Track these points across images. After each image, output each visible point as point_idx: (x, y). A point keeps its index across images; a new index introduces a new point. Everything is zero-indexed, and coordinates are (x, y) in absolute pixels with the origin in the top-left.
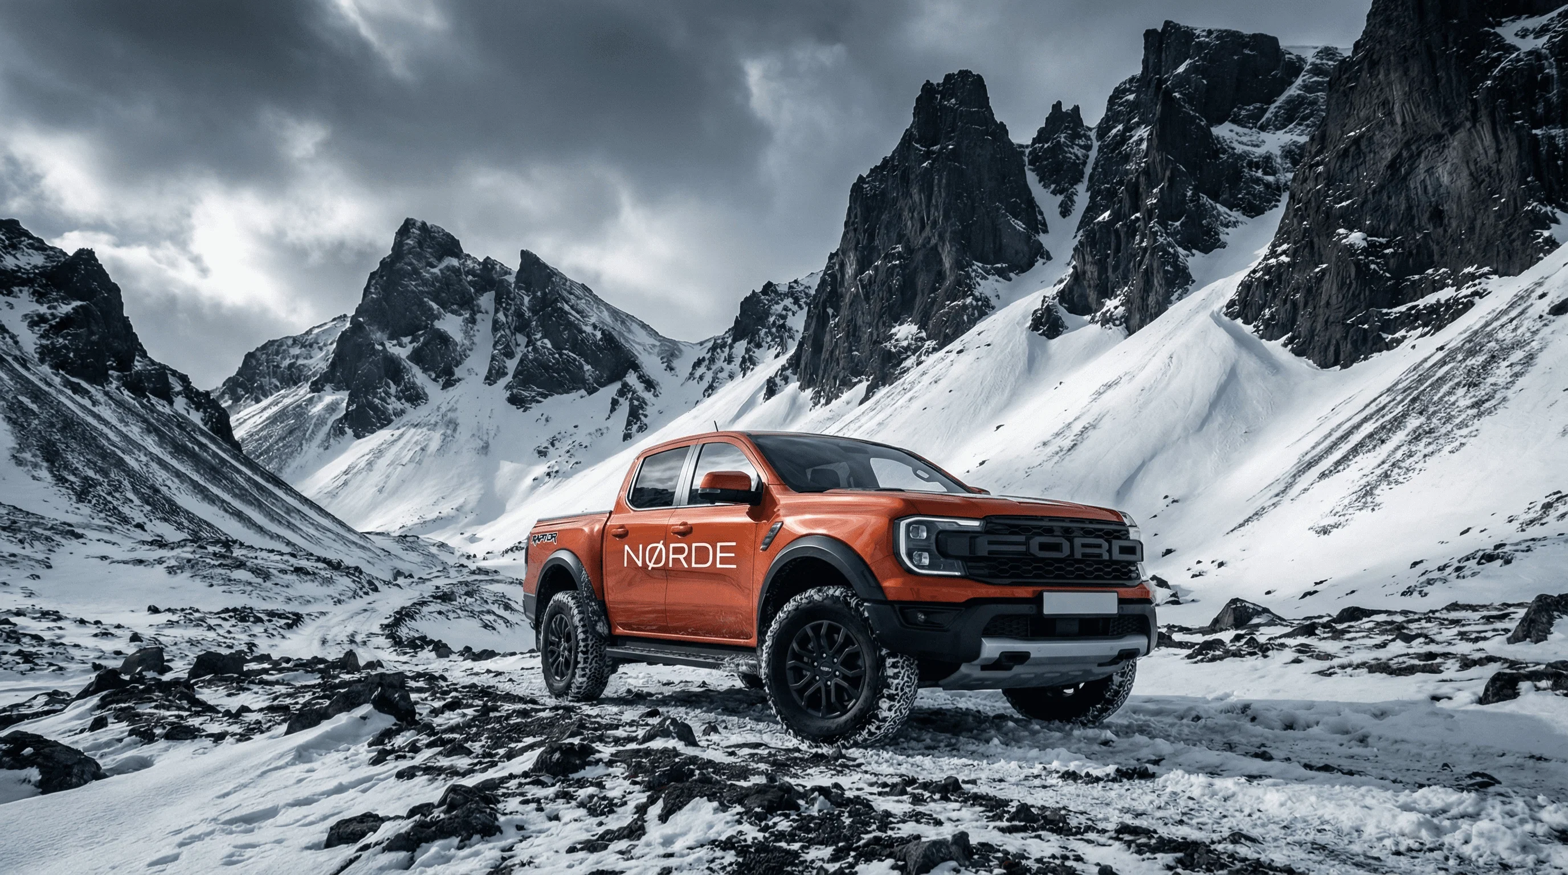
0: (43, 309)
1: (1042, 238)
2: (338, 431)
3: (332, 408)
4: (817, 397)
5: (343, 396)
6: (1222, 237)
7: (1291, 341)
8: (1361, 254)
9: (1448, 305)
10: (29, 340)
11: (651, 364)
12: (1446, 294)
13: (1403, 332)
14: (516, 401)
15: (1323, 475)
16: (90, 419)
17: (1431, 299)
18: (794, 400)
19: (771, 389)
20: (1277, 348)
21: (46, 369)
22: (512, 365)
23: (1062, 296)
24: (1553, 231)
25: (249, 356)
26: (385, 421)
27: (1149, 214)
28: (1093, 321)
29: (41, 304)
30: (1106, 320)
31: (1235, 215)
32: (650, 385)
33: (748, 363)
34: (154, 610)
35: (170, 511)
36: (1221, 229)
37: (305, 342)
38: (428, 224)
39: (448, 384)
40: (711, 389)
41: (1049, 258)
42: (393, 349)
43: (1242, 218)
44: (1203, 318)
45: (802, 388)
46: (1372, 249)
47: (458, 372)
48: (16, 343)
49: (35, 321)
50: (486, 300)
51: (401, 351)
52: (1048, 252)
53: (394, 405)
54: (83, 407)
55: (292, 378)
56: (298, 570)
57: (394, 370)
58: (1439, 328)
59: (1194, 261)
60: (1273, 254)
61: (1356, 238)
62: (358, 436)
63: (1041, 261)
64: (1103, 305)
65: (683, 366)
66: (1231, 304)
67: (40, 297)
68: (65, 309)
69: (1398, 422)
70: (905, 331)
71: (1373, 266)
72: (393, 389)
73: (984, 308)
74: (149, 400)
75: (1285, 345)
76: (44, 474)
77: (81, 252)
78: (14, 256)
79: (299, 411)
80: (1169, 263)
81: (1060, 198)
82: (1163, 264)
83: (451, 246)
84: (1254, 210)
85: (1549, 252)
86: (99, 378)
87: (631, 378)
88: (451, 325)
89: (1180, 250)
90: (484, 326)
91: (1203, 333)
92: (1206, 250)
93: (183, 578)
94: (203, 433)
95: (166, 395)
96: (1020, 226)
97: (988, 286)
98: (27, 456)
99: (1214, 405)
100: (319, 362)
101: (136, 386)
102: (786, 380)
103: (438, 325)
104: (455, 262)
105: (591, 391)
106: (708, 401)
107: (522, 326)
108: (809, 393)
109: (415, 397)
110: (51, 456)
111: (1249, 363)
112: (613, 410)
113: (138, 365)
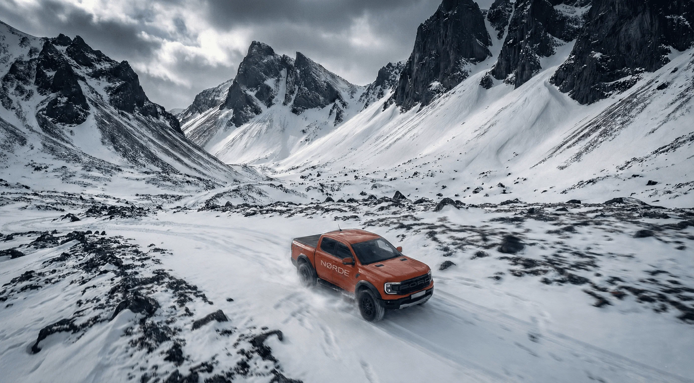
0: (111, 85)
1: (490, 48)
2: (229, 125)
3: (227, 116)
4: (401, 110)
5: (231, 111)
6: (555, 50)
7: (571, 93)
8: (599, 62)
9: (628, 82)
10: (106, 97)
11: (345, 95)
12: (628, 78)
13: (611, 92)
14: (295, 111)
15: (568, 147)
16: (128, 127)
17: (622, 80)
18: (393, 111)
19: (386, 106)
20: (566, 96)
21: (112, 108)
22: (293, 97)
23: (493, 72)
24: (668, 56)
25: (197, 97)
26: (246, 120)
27: (526, 42)
28: (504, 82)
29: (110, 83)
30: (508, 82)
31: (561, 41)
32: (344, 104)
33: (381, 95)
34: (137, 195)
35: (154, 159)
36: (554, 47)
37: (217, 91)
38: (261, 43)
39: (269, 106)
40: (367, 105)
41: (491, 56)
42: (249, 93)
43: (564, 43)
44: (541, 84)
45: (397, 105)
46: (602, 60)
47: (274, 101)
48: (102, 98)
49: (108, 89)
50: (283, 72)
51: (252, 94)
52: (491, 53)
53: (250, 114)
54: (126, 122)
55: (213, 104)
56: (188, 182)
57: (249, 101)
58: (623, 91)
59: (542, 60)
60: (569, 60)
61: (598, 55)
62: (237, 126)
63: (488, 56)
64: (508, 76)
65: (357, 96)
66: (552, 78)
67: (109, 80)
68: (118, 84)
69: (598, 127)
70: (435, 84)
71: (603, 66)
72: (249, 108)
73: (464, 76)
74: (149, 118)
75: (569, 95)
76: (111, 147)
77: (124, 62)
78: (100, 64)
79: (215, 117)
80: (532, 61)
81: (498, 32)
82: (530, 61)
83: (270, 51)
84: (568, 40)
85: (666, 63)
86: (131, 111)
87: (337, 101)
88: (270, 82)
89: (536, 55)
90: (282, 84)
91: (539, 89)
92: (548, 55)
93: (150, 185)
94: (170, 130)
95: (156, 115)
96: (481, 43)
97: (467, 67)
98: (106, 140)
99: (538, 118)
100: (222, 98)
101: (145, 112)
102: (391, 103)
103: (266, 82)
104: (272, 57)
105: (323, 107)
106: (365, 110)
107: (296, 82)
108: (399, 108)
109: (257, 111)
110: (113, 140)
111: (554, 102)
112: (330, 114)
113: (146, 104)
